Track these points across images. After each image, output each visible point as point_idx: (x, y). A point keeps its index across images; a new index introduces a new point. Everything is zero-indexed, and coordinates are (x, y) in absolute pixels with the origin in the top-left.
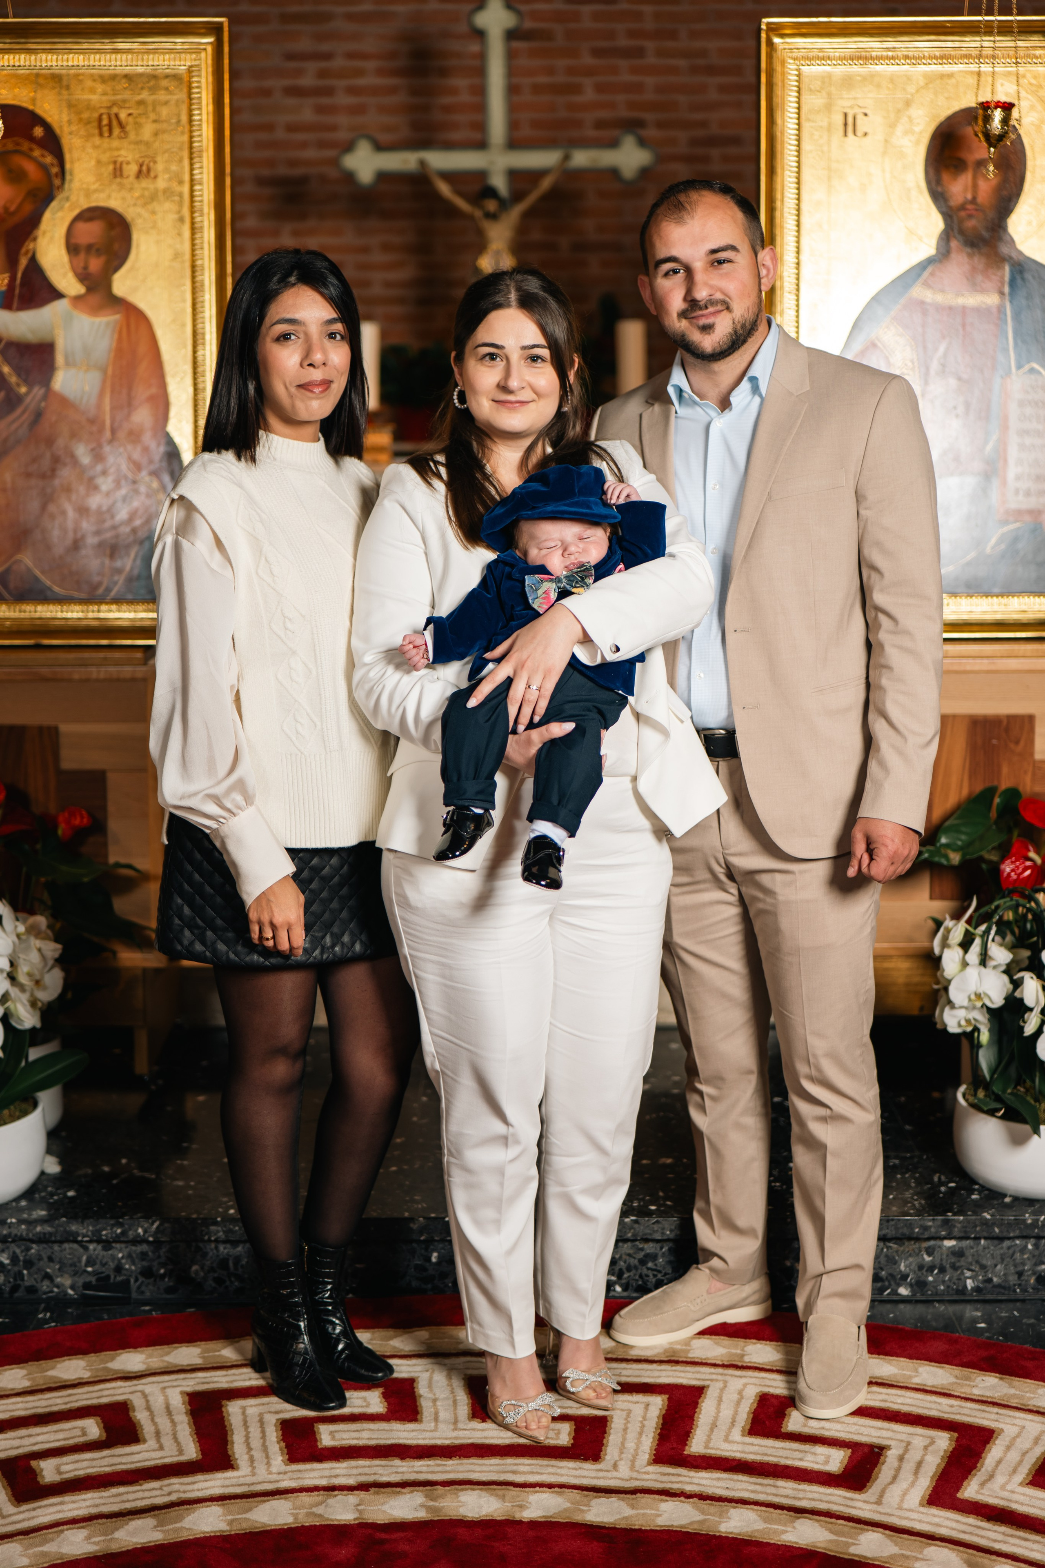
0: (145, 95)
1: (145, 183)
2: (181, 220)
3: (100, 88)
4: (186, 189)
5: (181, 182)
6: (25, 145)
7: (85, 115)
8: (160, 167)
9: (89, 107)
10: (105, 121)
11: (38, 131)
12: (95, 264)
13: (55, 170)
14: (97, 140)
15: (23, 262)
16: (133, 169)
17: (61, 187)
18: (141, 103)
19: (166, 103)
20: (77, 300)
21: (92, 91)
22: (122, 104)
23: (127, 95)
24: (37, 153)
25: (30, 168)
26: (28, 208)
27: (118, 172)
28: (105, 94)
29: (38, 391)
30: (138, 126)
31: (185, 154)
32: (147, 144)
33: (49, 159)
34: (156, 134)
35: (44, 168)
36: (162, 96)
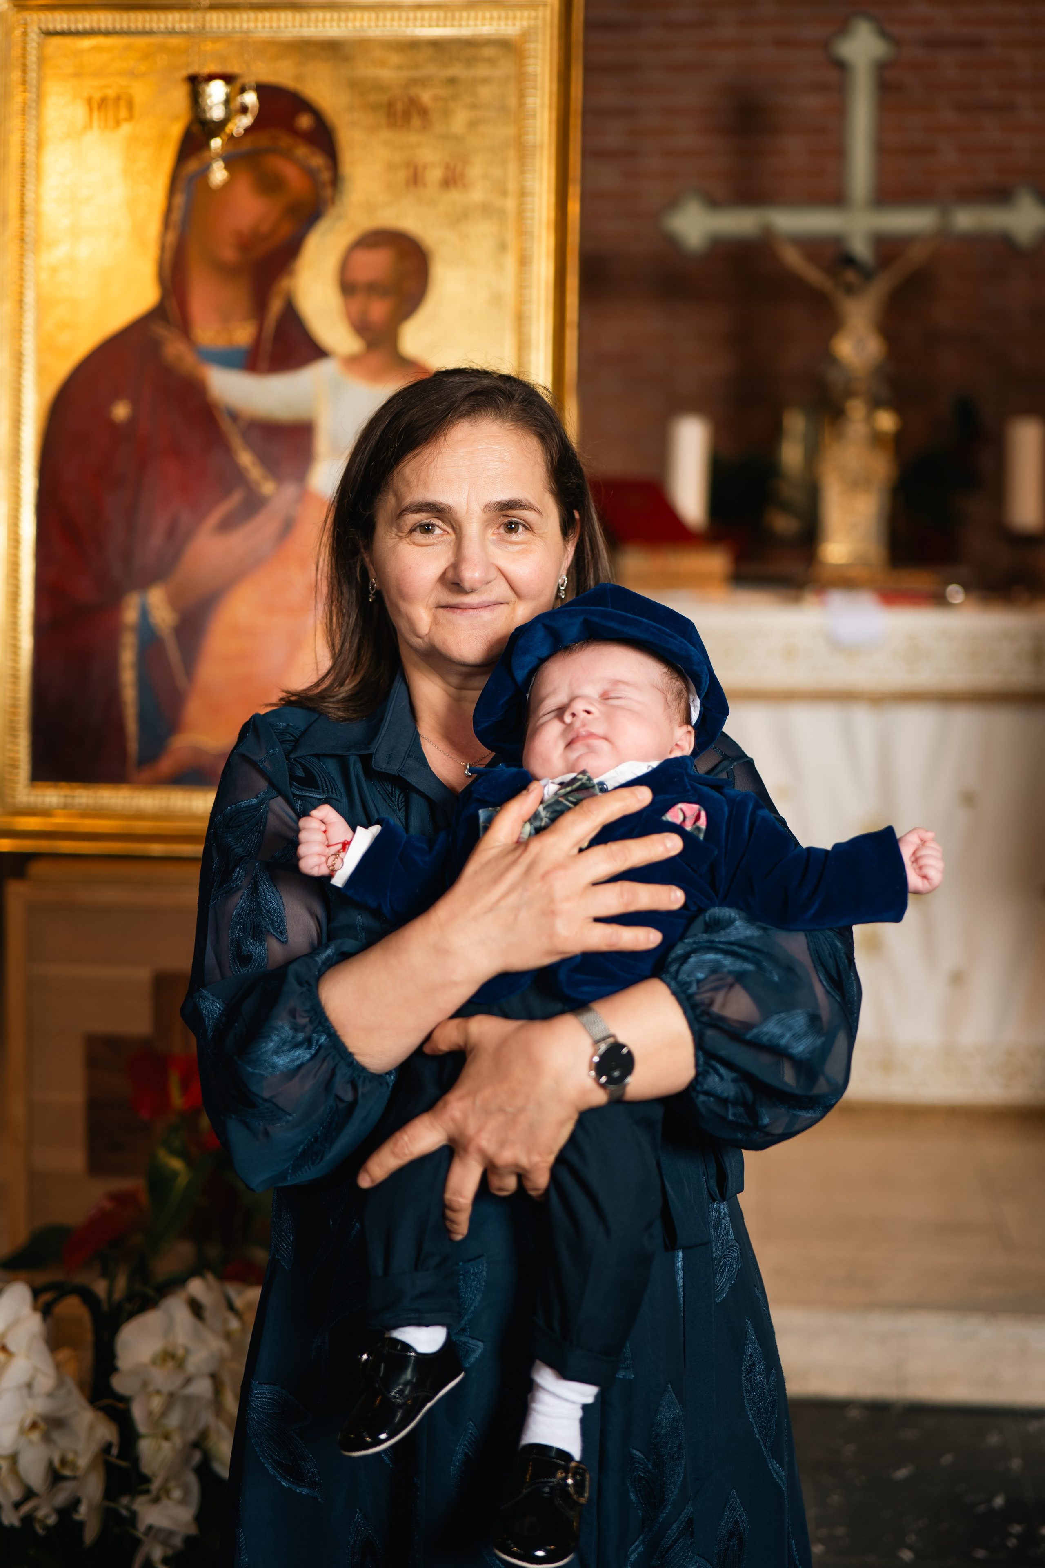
0: (456, 70)
1: (455, 196)
2: (502, 247)
3: (395, 58)
4: (510, 204)
5: (504, 193)
6: (285, 140)
7: (373, 98)
8: (475, 170)
9: (378, 87)
10: (399, 107)
11: (305, 122)
12: (378, 310)
13: (326, 176)
14: (386, 134)
15: (276, 307)
16: (435, 175)
17: (333, 201)
18: (452, 81)
19: (486, 81)
20: (352, 362)
21: (383, 64)
22: (423, 82)
23: (429, 70)
24: (302, 151)
25: (291, 173)
26: (286, 230)
27: (415, 178)
28: (400, 67)
29: (290, 491)
30: (446, 113)
31: (511, 154)
32: (458, 139)
33: (318, 161)
34: (473, 124)
35: (310, 173)
36: (482, 71)
